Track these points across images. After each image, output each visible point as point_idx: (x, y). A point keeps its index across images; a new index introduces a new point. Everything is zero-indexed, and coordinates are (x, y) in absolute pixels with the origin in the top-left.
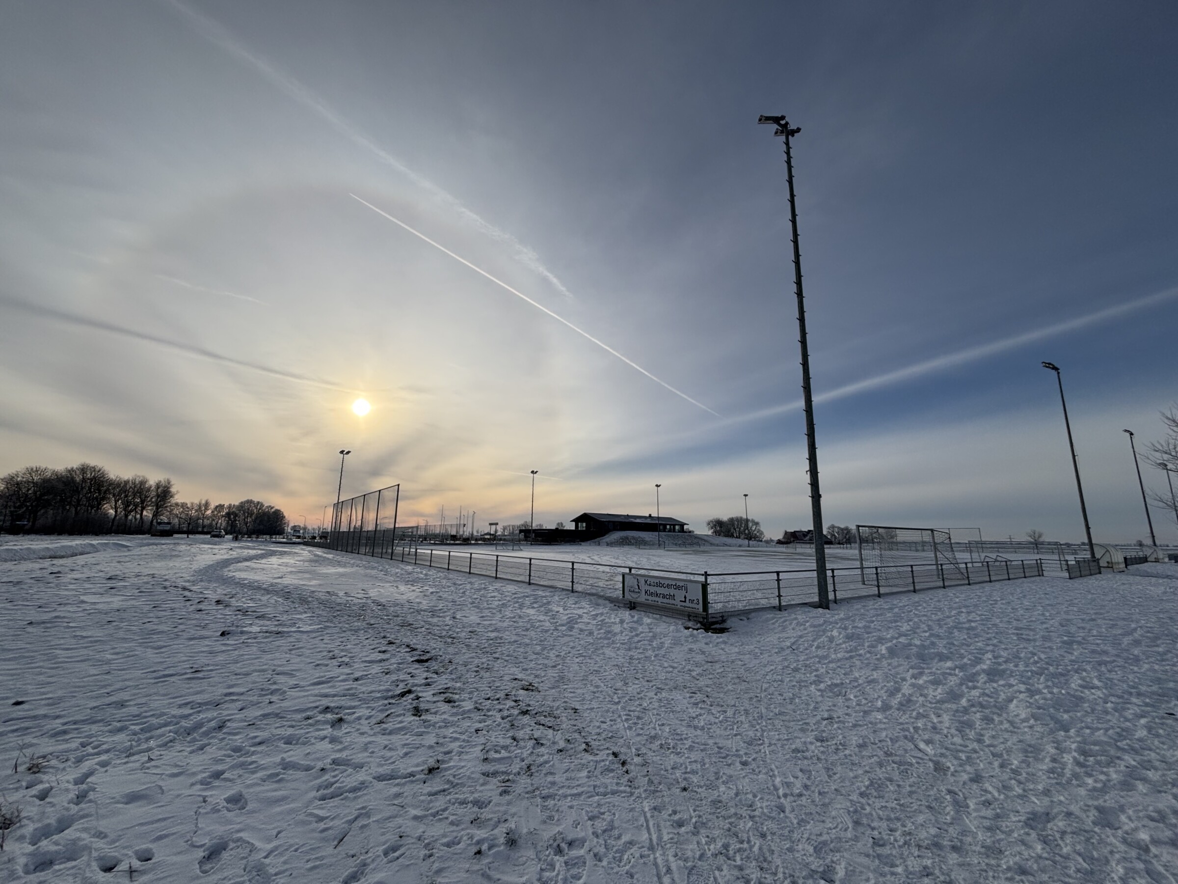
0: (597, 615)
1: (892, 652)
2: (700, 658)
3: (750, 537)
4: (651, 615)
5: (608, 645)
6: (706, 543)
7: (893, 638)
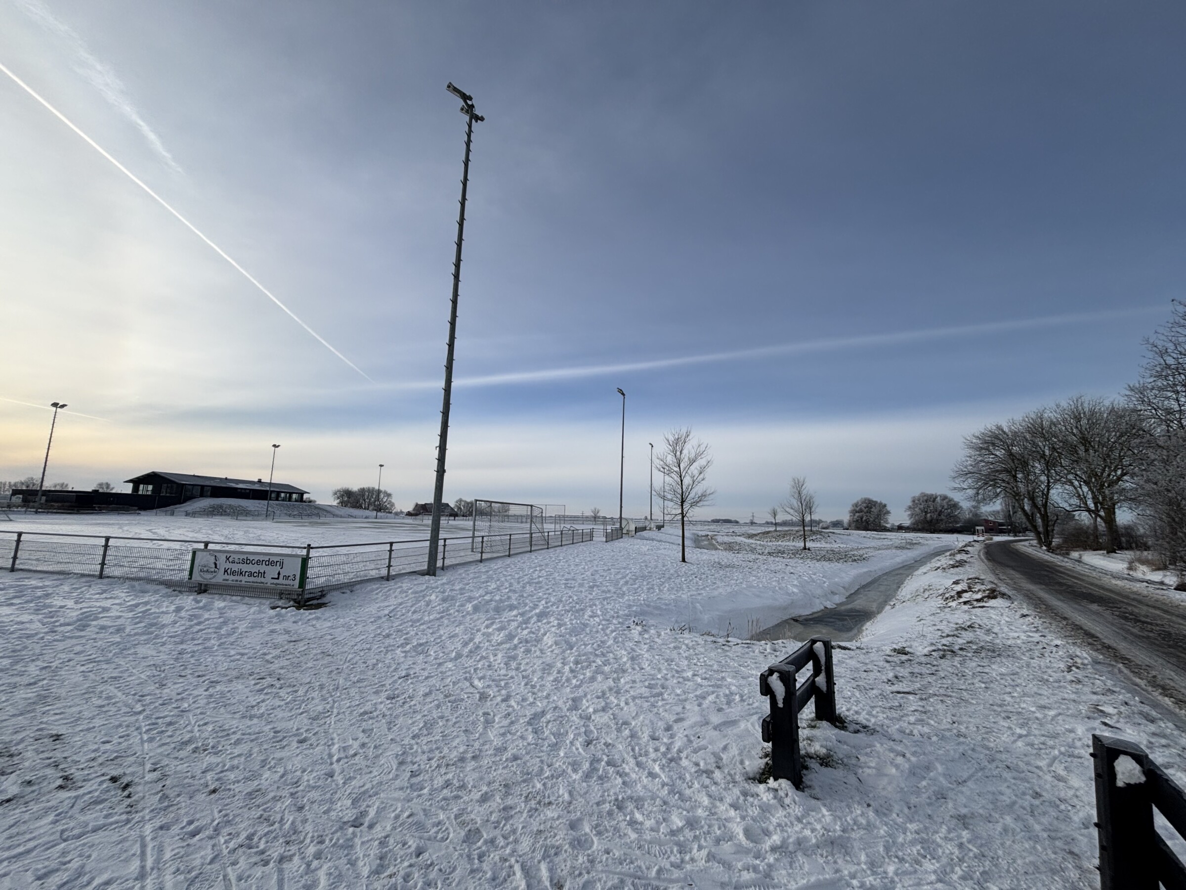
0: (137, 605)
1: (476, 609)
2: (281, 639)
3: (380, 508)
4: (228, 597)
5: (147, 642)
6: (328, 515)
7: (480, 596)
